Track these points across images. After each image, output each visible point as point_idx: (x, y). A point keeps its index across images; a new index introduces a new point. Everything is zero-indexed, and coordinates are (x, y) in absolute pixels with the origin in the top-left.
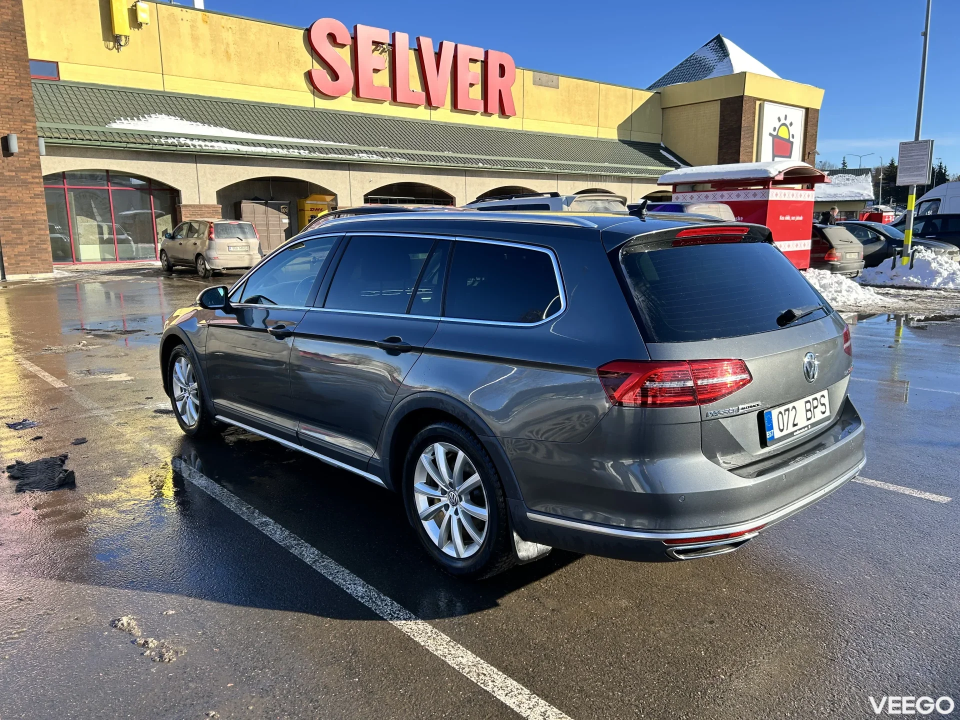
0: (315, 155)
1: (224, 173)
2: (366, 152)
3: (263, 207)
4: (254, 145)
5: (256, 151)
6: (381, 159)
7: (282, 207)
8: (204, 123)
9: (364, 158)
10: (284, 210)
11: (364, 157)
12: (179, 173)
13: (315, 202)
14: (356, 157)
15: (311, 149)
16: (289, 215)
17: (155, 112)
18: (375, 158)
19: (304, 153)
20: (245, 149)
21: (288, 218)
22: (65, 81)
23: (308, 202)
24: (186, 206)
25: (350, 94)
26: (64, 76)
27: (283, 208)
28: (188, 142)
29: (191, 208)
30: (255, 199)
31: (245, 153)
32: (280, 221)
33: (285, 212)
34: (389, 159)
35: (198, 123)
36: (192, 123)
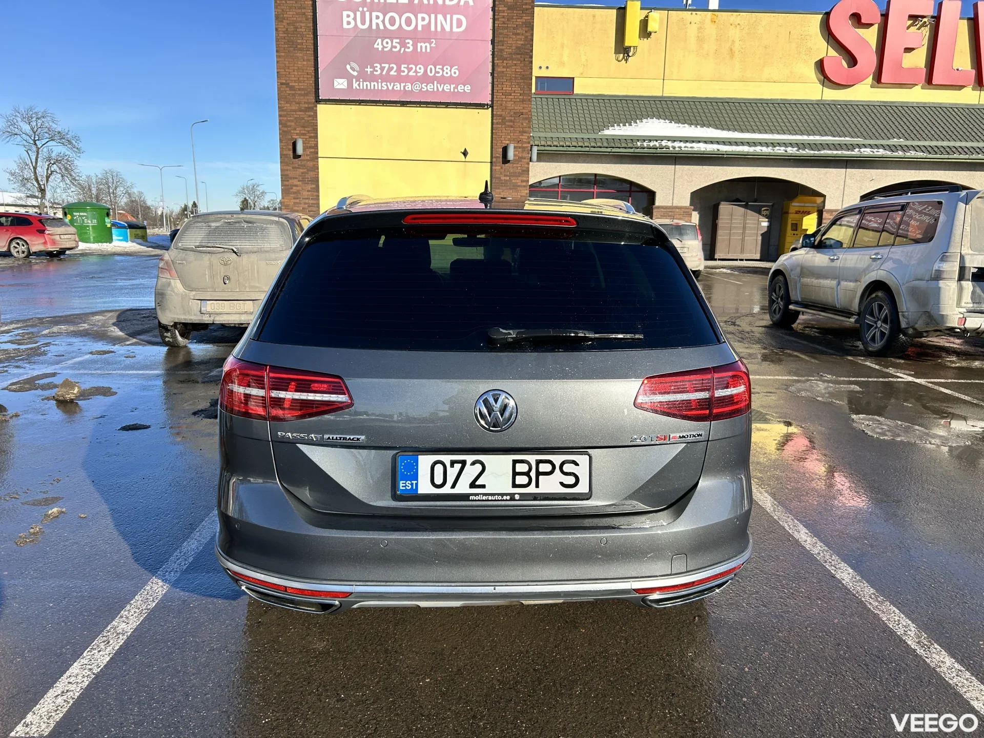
0: (804, 152)
1: (701, 174)
2: (871, 146)
3: (742, 210)
4: (736, 144)
5: (737, 150)
6: (889, 153)
7: (763, 209)
8: (691, 124)
9: (865, 153)
10: (764, 213)
11: (867, 152)
12: (658, 175)
13: (802, 205)
14: (856, 152)
15: (801, 145)
16: (770, 218)
17: (648, 116)
18: (881, 152)
19: (791, 151)
20: (724, 148)
21: (768, 221)
22: (577, 95)
23: (793, 204)
24: (658, 207)
25: (870, 80)
26: (577, 90)
27: (765, 210)
28: (670, 144)
29: (662, 210)
30: (736, 200)
31: (724, 153)
32: (759, 223)
33: (766, 215)
34: (901, 153)
35: (686, 125)
36: (680, 125)
